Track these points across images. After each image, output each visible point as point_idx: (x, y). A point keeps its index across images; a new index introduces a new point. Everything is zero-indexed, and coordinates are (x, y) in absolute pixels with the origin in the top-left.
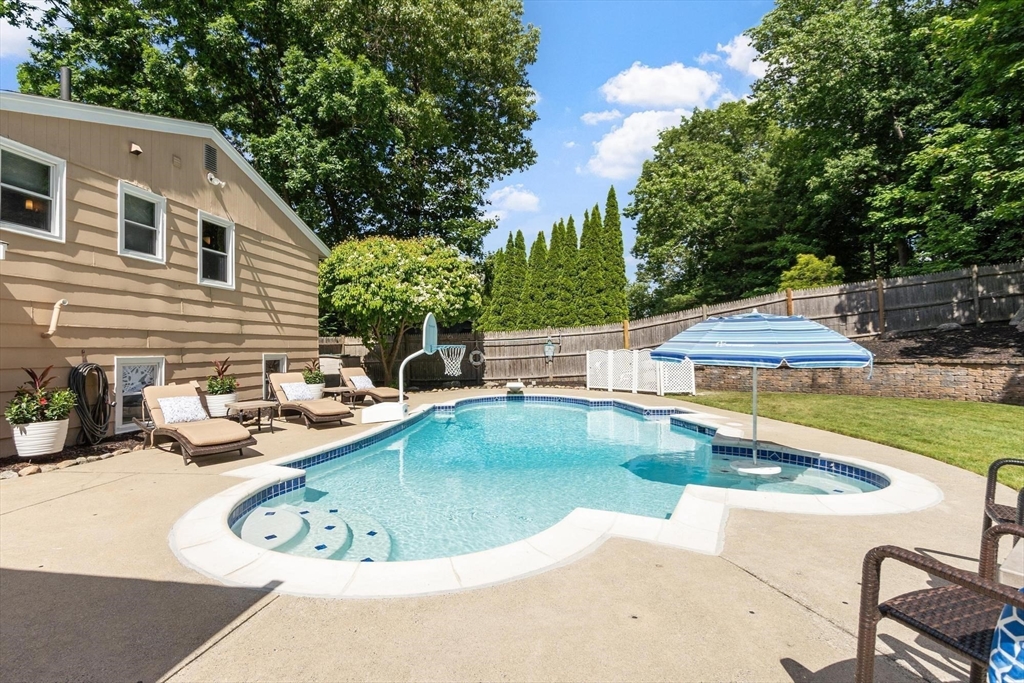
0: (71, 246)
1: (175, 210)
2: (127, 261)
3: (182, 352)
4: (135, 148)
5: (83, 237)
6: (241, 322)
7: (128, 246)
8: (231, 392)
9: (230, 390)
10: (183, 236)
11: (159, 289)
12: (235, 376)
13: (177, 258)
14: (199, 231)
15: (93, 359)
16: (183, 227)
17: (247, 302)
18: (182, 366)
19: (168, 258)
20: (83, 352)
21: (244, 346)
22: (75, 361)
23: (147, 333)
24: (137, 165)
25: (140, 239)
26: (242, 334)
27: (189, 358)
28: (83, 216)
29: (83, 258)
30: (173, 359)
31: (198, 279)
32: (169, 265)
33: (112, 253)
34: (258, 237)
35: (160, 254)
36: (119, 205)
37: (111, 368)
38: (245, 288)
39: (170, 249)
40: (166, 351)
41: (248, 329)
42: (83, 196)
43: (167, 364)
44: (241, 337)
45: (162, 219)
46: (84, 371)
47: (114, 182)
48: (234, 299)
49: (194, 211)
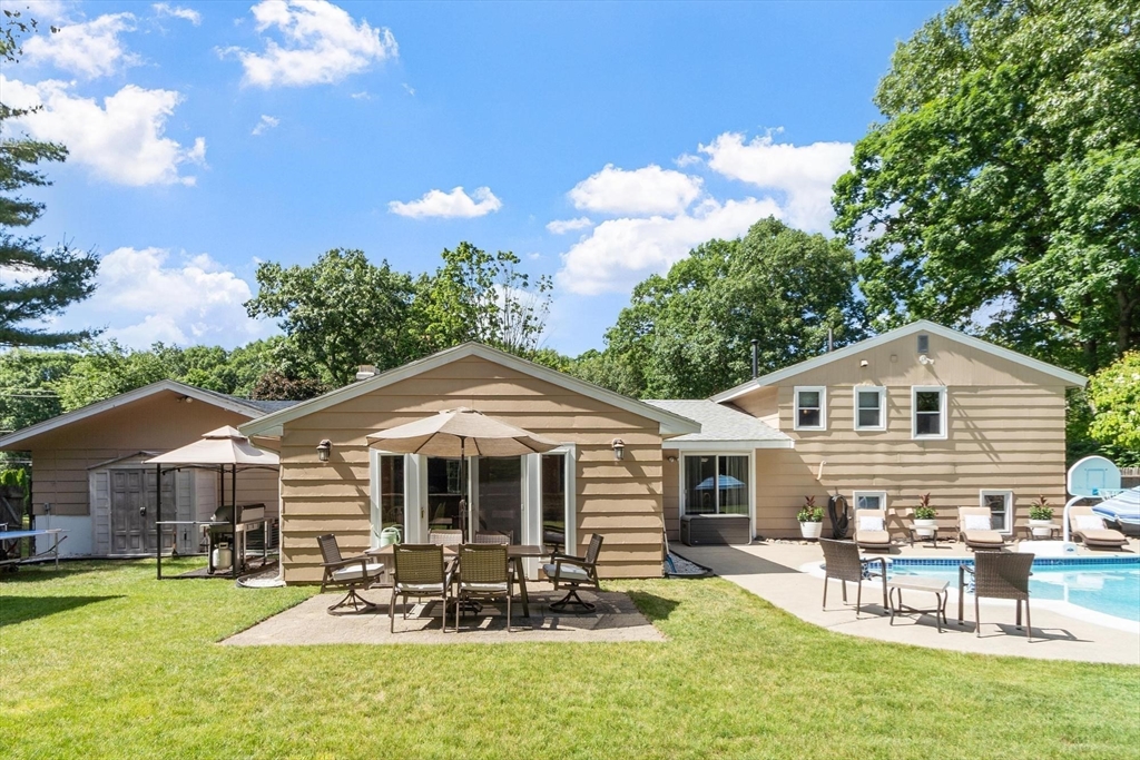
0: (829, 431)
1: (893, 392)
2: (860, 433)
3: (899, 488)
4: (864, 363)
5: (835, 425)
6: (955, 464)
7: (862, 423)
8: (930, 518)
9: (930, 517)
10: (898, 408)
11: (881, 447)
12: (934, 507)
13: (894, 424)
14: (913, 401)
15: (843, 492)
16: (899, 402)
17: (959, 447)
18: (899, 498)
19: (888, 425)
20: (836, 488)
21: (957, 483)
22: (832, 493)
23: (874, 476)
24: (867, 373)
25: (868, 417)
26: (956, 474)
27: (904, 492)
28: (835, 413)
29: (835, 436)
30: (893, 492)
31: (913, 435)
32: (889, 430)
33: (851, 430)
34: (973, 390)
35: (883, 425)
36: (855, 401)
37: (851, 497)
38: (957, 436)
39: (889, 419)
40: (887, 488)
41: (960, 470)
42: (835, 402)
43: (888, 496)
44: (955, 476)
45: (883, 401)
46: (835, 499)
47: (851, 388)
48: (948, 446)
49: (909, 388)
